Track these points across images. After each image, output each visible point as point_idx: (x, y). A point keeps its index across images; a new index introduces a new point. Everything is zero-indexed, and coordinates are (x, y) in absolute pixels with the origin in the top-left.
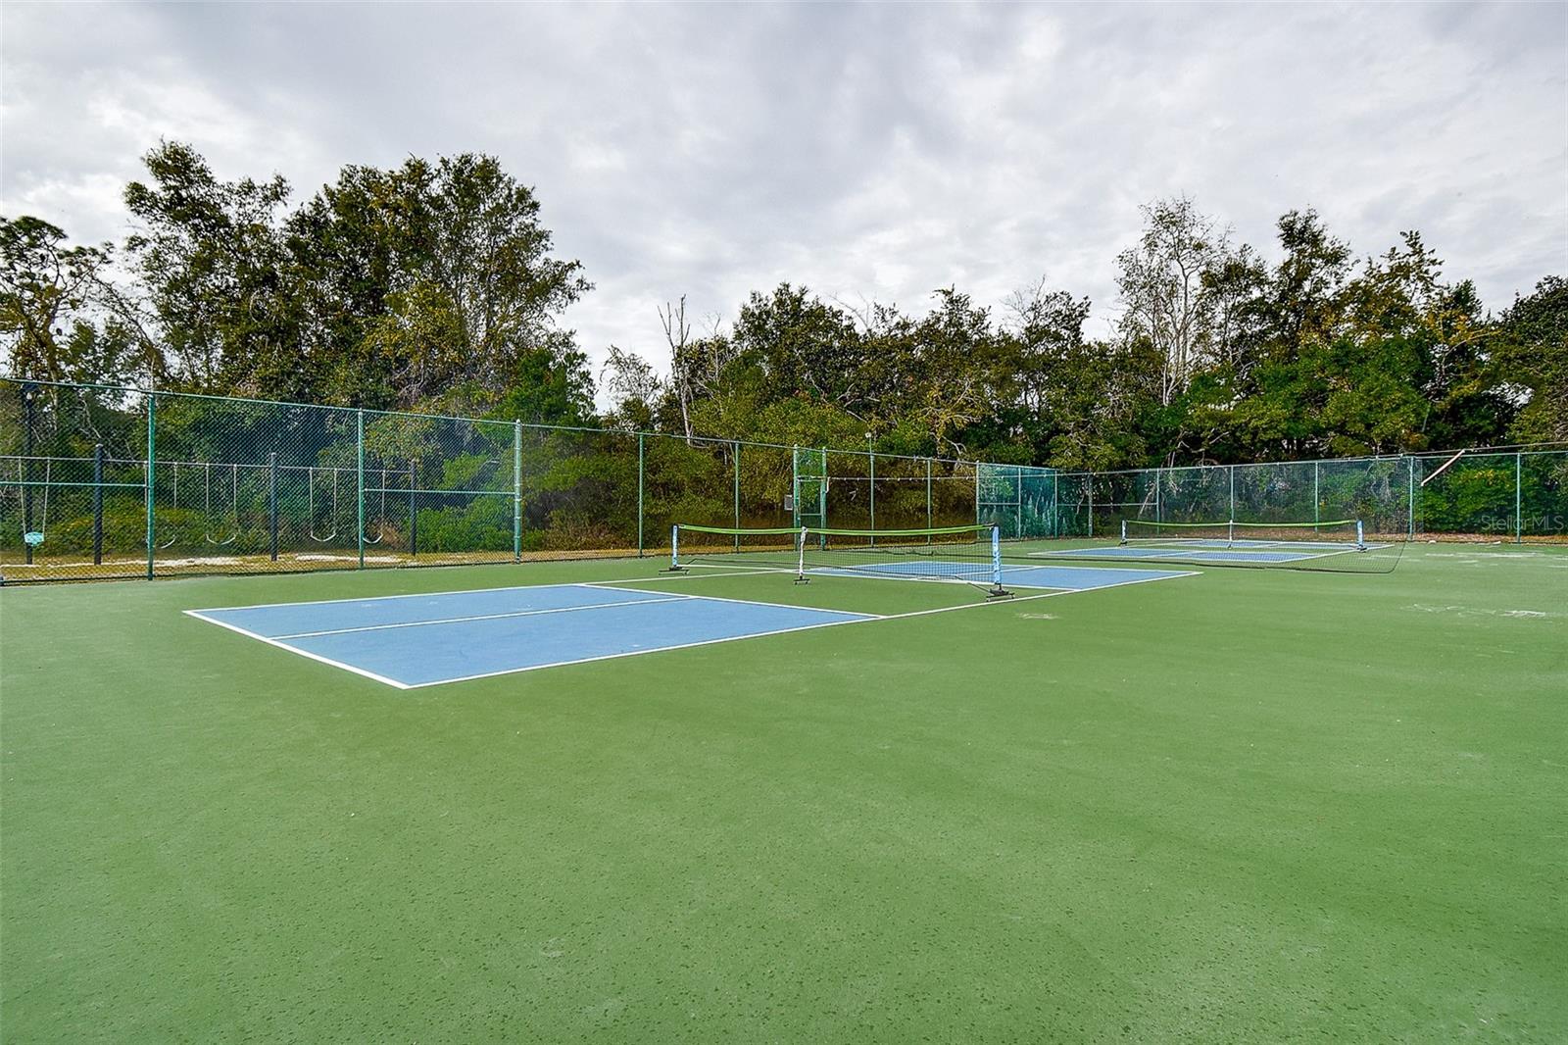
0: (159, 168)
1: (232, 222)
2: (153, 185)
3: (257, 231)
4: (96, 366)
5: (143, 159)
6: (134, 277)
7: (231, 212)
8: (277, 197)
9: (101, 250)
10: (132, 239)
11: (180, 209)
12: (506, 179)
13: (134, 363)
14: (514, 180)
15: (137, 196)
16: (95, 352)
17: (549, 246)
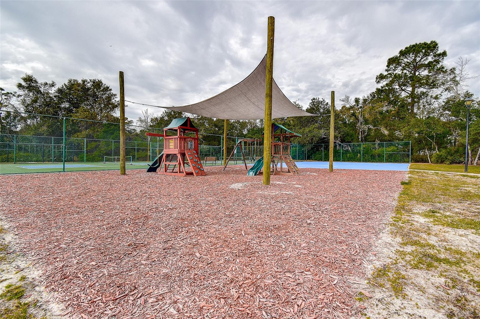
0: (25, 80)
1: (42, 91)
2: (23, 83)
3: (48, 93)
4: (11, 121)
5: (21, 78)
6: (18, 103)
7: (42, 89)
8: (53, 86)
9: (13, 93)
10: (18, 95)
11: (30, 88)
12: (104, 84)
13: (19, 121)
14: (106, 84)
15: (20, 86)
16: (11, 118)
17: (117, 97)
